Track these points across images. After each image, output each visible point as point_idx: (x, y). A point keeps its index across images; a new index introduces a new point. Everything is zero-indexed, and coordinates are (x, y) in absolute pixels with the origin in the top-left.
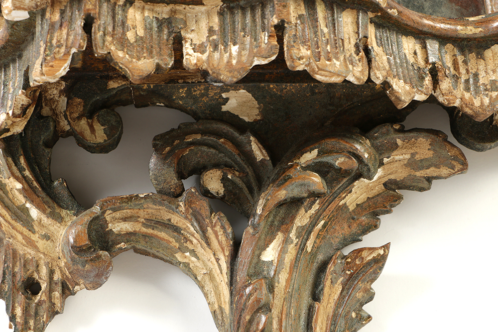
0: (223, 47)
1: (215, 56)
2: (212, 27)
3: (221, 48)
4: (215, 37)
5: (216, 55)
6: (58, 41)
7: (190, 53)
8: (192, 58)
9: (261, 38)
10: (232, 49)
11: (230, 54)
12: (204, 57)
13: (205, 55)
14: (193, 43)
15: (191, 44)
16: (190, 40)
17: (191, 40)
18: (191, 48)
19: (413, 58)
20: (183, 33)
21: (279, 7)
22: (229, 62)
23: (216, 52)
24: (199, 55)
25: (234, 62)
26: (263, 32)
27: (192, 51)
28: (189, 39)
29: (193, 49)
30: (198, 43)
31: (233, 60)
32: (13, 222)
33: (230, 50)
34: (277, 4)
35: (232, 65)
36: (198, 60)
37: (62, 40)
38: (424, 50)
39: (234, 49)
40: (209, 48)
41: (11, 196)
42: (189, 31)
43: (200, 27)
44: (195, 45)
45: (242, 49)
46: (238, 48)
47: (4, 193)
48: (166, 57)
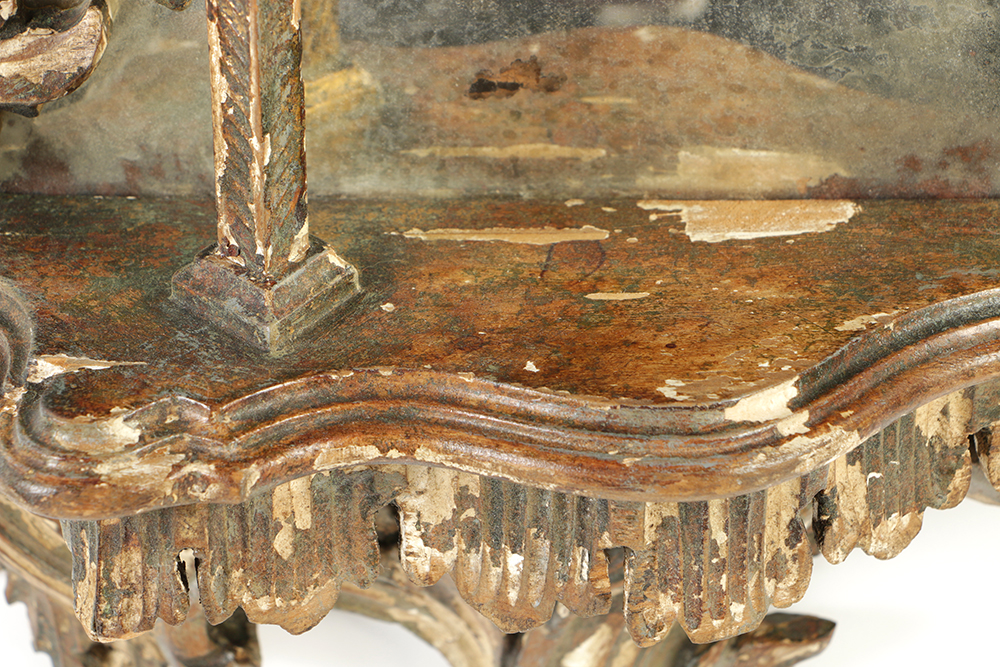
0: (488, 549)
1: (472, 561)
2: (466, 488)
3: (484, 551)
4: (471, 512)
5: (474, 559)
6: (125, 581)
7: (415, 550)
8: (419, 561)
9: (575, 560)
10: (508, 560)
11: (505, 575)
12: (448, 558)
13: (449, 553)
14: (423, 520)
15: (418, 523)
16: (415, 514)
17: (419, 515)
18: (418, 533)
19: (937, 424)
20: (400, 499)
21: (619, 518)
22: (501, 593)
23: (473, 550)
24: (437, 554)
25: (513, 595)
26: (579, 546)
27: (420, 542)
28: (412, 511)
29: (422, 536)
30: (434, 521)
31: (510, 590)
33: (506, 563)
34: (614, 510)
35: (507, 603)
36: (434, 567)
37: (133, 574)
38: (968, 400)
39: (514, 561)
40: (459, 542)
42: (413, 492)
43: (438, 482)
44: (427, 525)
45: (530, 566)
46: (524, 562)
48: (364, 565)
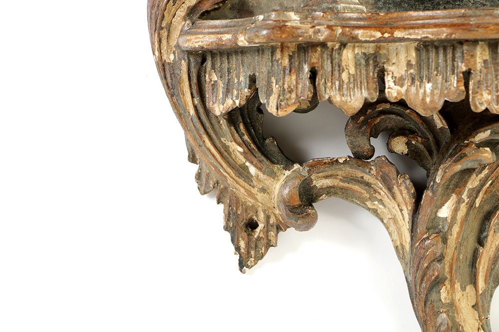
0: (418, 83)
1: (412, 90)
2: (410, 61)
3: (417, 84)
4: (412, 71)
5: (413, 89)
6: (289, 87)
7: (391, 87)
8: (393, 91)
9: (451, 80)
10: (426, 86)
11: (425, 91)
12: (403, 90)
13: (403, 88)
14: (394, 75)
15: (392, 77)
16: (391, 73)
17: (393, 73)
18: (392, 80)
20: (386, 66)
21: (468, 56)
22: (423, 100)
23: (413, 86)
24: (399, 88)
25: (428, 100)
26: (453, 74)
27: (393, 84)
28: (390, 71)
29: (394, 82)
30: (398, 76)
31: (427, 98)
32: (237, 178)
33: (425, 87)
34: (466, 53)
35: (426, 103)
36: (398, 94)
37: (292, 85)
39: (428, 86)
40: (408, 82)
41: (234, 157)
42: (391, 64)
43: (400, 60)
44: (396, 77)
45: (434, 88)
46: (432, 86)
47: (228, 154)
48: (373, 92)
